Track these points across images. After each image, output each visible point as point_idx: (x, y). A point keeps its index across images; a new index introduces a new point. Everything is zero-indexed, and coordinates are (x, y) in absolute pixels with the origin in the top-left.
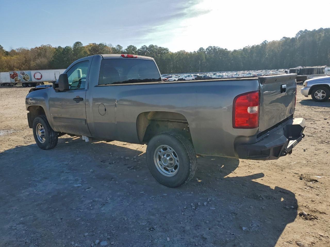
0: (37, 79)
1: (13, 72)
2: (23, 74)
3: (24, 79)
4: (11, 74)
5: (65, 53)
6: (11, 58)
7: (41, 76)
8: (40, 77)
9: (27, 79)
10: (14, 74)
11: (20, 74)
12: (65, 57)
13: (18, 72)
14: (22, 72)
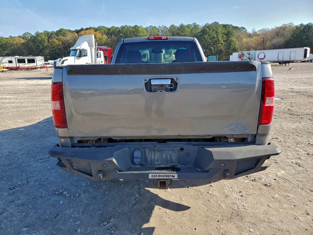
0: (260, 59)
1: (241, 52)
2: (249, 54)
3: (249, 58)
4: (239, 54)
5: (306, 30)
6: (250, 40)
7: (265, 56)
8: (263, 58)
9: (251, 59)
10: (241, 54)
11: (247, 54)
12: (304, 35)
13: (245, 53)
14: (249, 52)
